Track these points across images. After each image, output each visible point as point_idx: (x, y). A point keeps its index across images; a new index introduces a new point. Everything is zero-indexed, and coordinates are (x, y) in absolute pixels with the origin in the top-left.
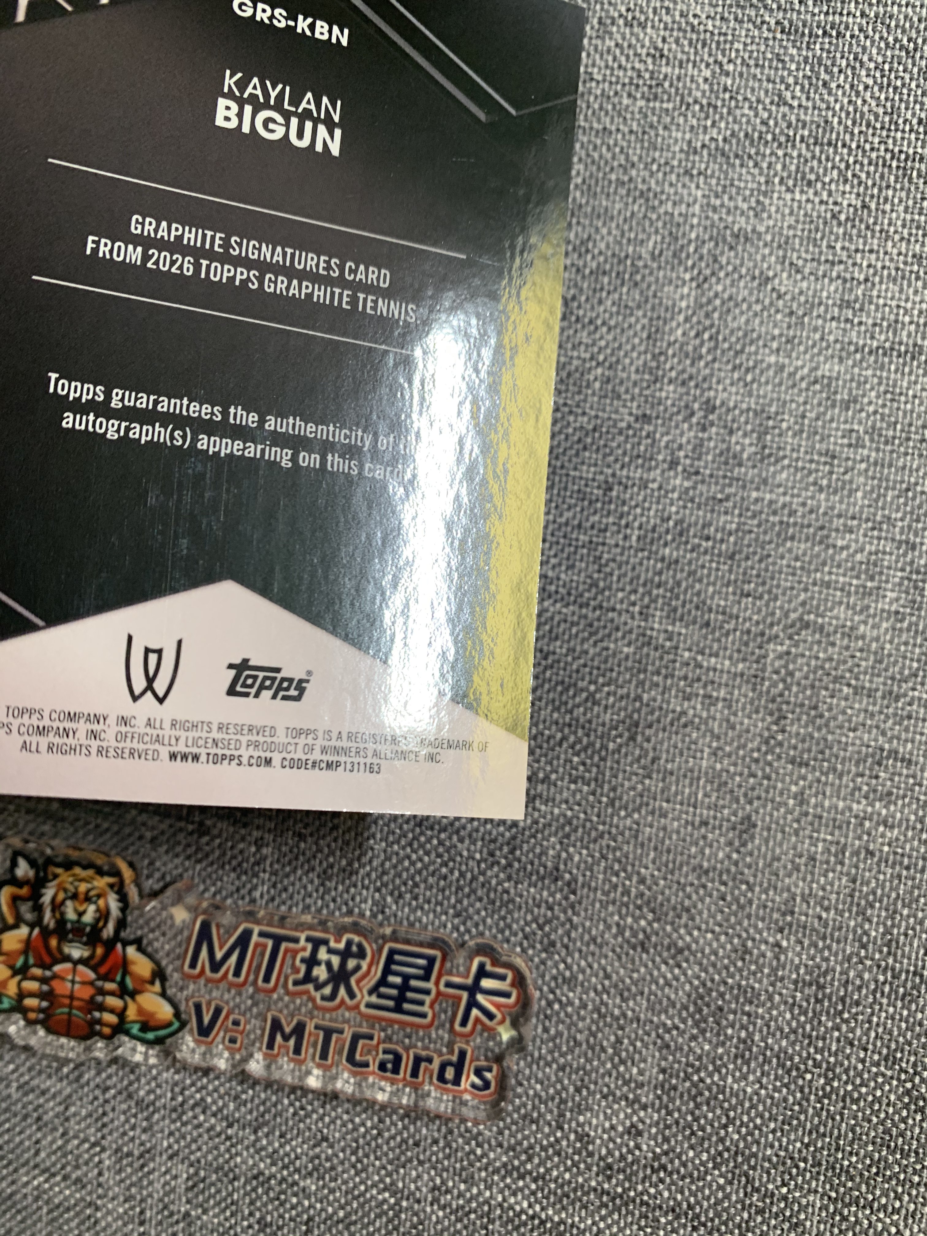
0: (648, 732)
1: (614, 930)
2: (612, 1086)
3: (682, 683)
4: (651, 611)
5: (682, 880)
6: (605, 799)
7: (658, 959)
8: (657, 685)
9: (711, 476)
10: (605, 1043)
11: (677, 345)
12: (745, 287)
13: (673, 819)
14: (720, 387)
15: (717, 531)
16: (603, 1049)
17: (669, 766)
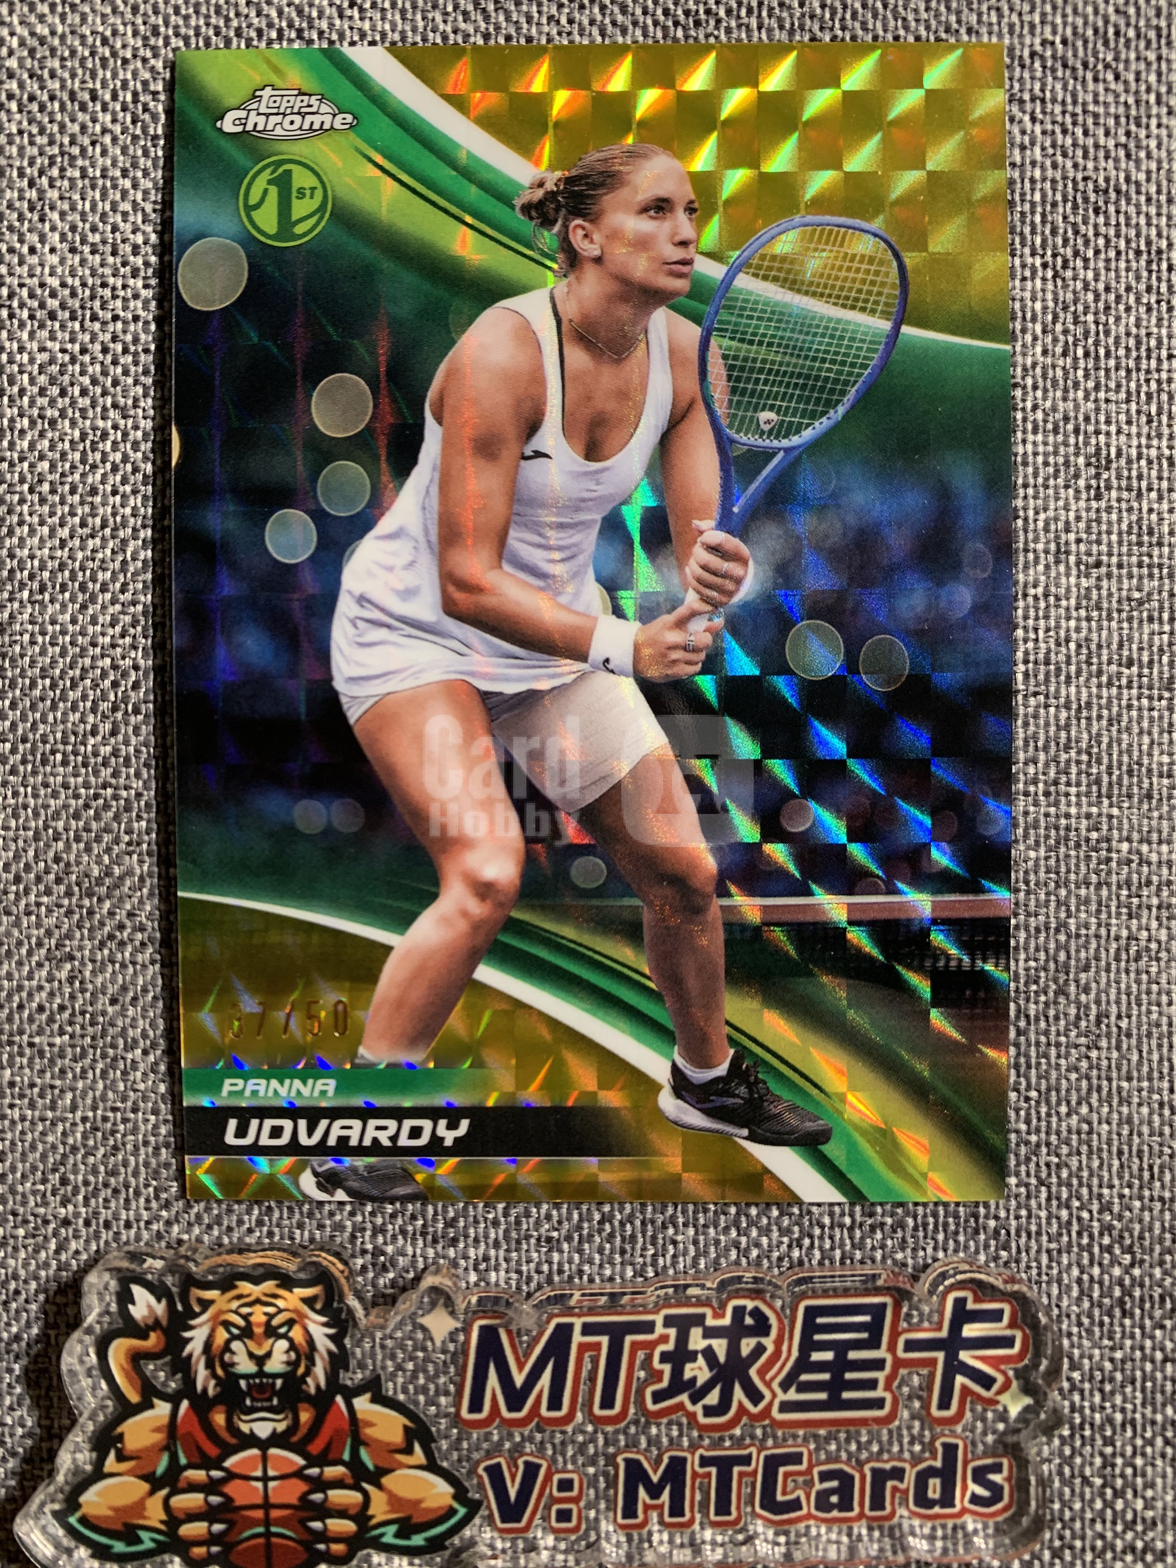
0: (1083, 976)
1: (1075, 1293)
2: (1109, 1535)
3: (1125, 892)
4: (1062, 788)
5: (1167, 1195)
6: (1034, 1094)
7: (1148, 1322)
8: (1087, 902)
9: (1120, 566)
10: (1088, 1472)
11: (1038, 370)
12: (1128, 270)
13: (1140, 1105)
14: (1113, 429)
15: (1141, 649)
16: (1086, 1481)
17: (1124, 1024)
